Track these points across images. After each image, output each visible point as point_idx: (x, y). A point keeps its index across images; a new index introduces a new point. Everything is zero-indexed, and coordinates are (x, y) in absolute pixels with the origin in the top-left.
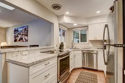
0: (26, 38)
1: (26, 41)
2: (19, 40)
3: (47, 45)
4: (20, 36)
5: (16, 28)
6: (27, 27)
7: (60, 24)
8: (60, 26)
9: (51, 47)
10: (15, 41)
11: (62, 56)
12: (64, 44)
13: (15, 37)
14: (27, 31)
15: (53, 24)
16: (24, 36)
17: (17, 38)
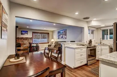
0: (65, 36)
1: (66, 38)
2: (61, 38)
3: (80, 41)
4: (61, 36)
5: (59, 30)
6: (65, 30)
7: (88, 27)
8: (89, 28)
9: (82, 42)
10: (59, 38)
11: (90, 47)
12: (93, 40)
13: (58, 36)
14: (66, 32)
15: (84, 28)
16: (64, 35)
17: (59, 37)
